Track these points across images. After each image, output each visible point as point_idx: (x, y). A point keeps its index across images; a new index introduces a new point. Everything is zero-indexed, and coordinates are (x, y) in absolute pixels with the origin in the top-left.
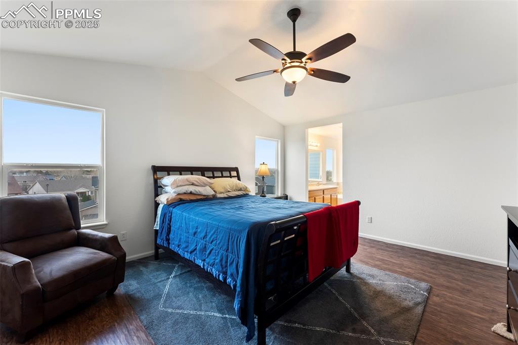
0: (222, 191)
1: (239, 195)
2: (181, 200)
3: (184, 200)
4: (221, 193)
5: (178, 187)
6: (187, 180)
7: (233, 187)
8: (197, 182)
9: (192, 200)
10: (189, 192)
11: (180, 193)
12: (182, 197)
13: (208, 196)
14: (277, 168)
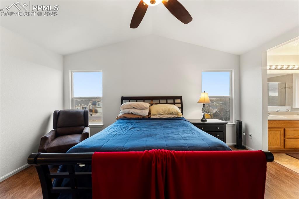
0: (156, 113)
1: (170, 118)
2: (125, 117)
3: (126, 118)
4: (154, 115)
5: (124, 109)
6: (130, 105)
7: (165, 111)
8: (136, 106)
9: (132, 118)
10: (130, 113)
11: (125, 113)
12: (127, 116)
13: (144, 116)
14: (231, 96)
